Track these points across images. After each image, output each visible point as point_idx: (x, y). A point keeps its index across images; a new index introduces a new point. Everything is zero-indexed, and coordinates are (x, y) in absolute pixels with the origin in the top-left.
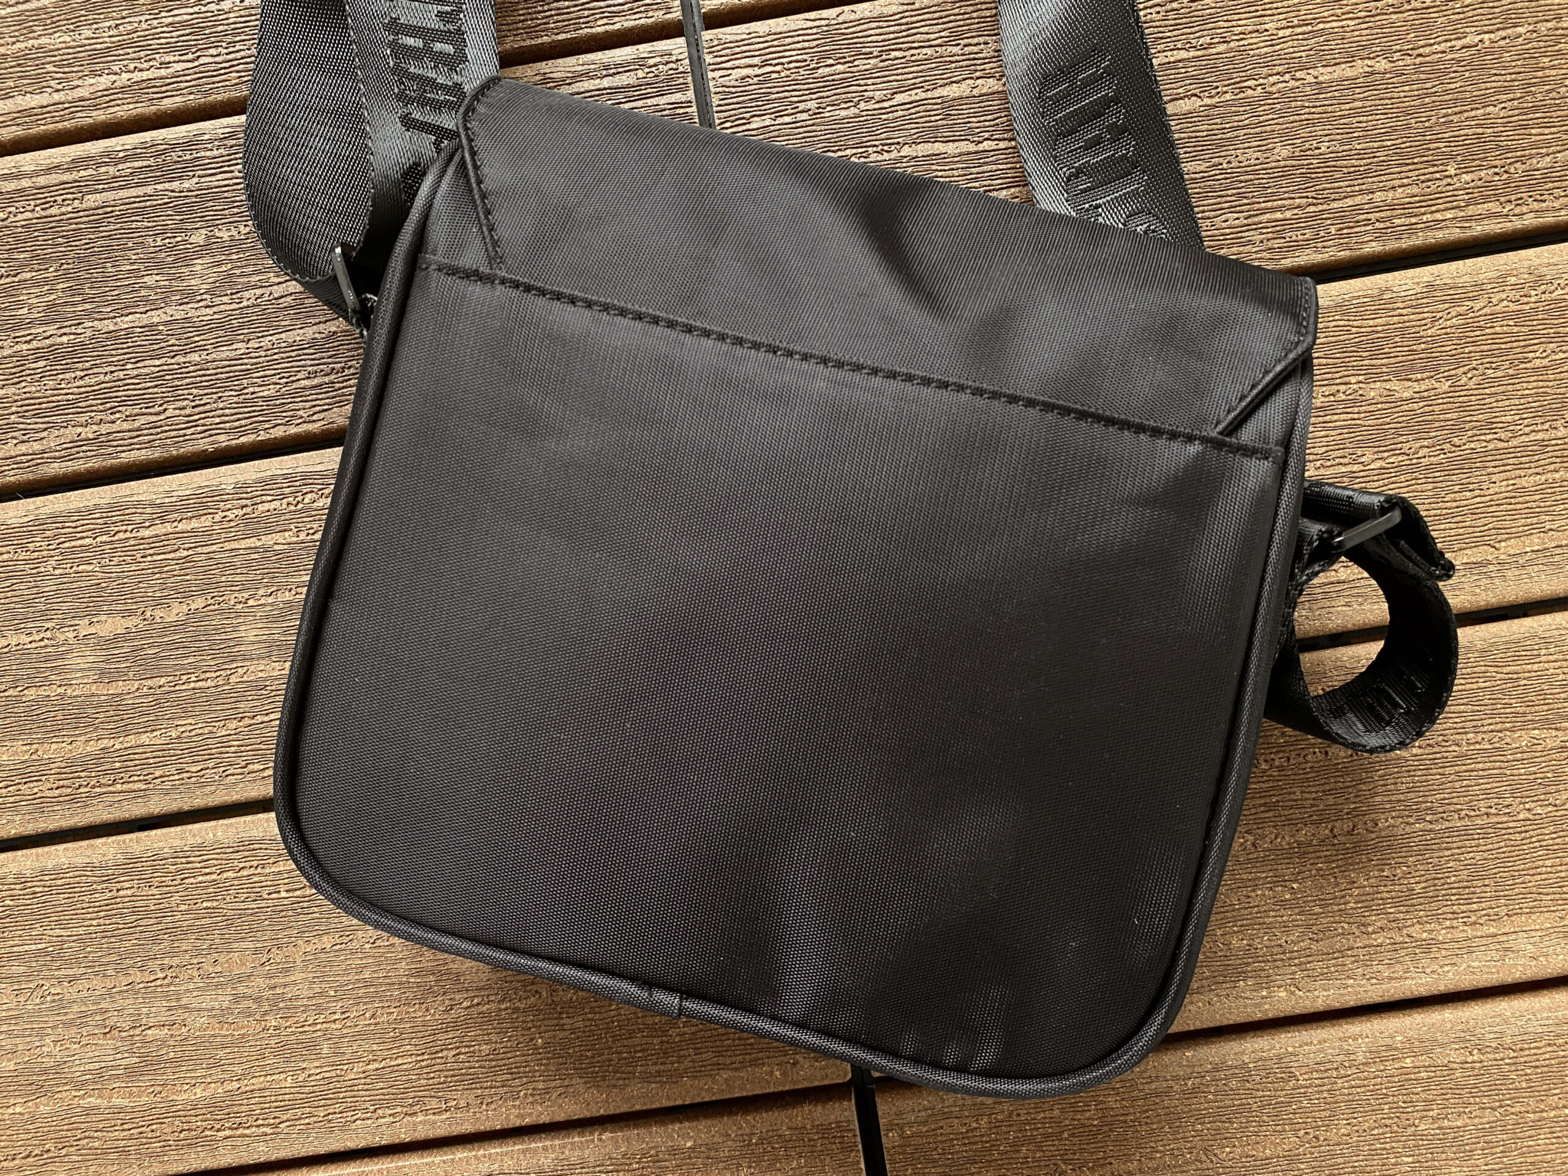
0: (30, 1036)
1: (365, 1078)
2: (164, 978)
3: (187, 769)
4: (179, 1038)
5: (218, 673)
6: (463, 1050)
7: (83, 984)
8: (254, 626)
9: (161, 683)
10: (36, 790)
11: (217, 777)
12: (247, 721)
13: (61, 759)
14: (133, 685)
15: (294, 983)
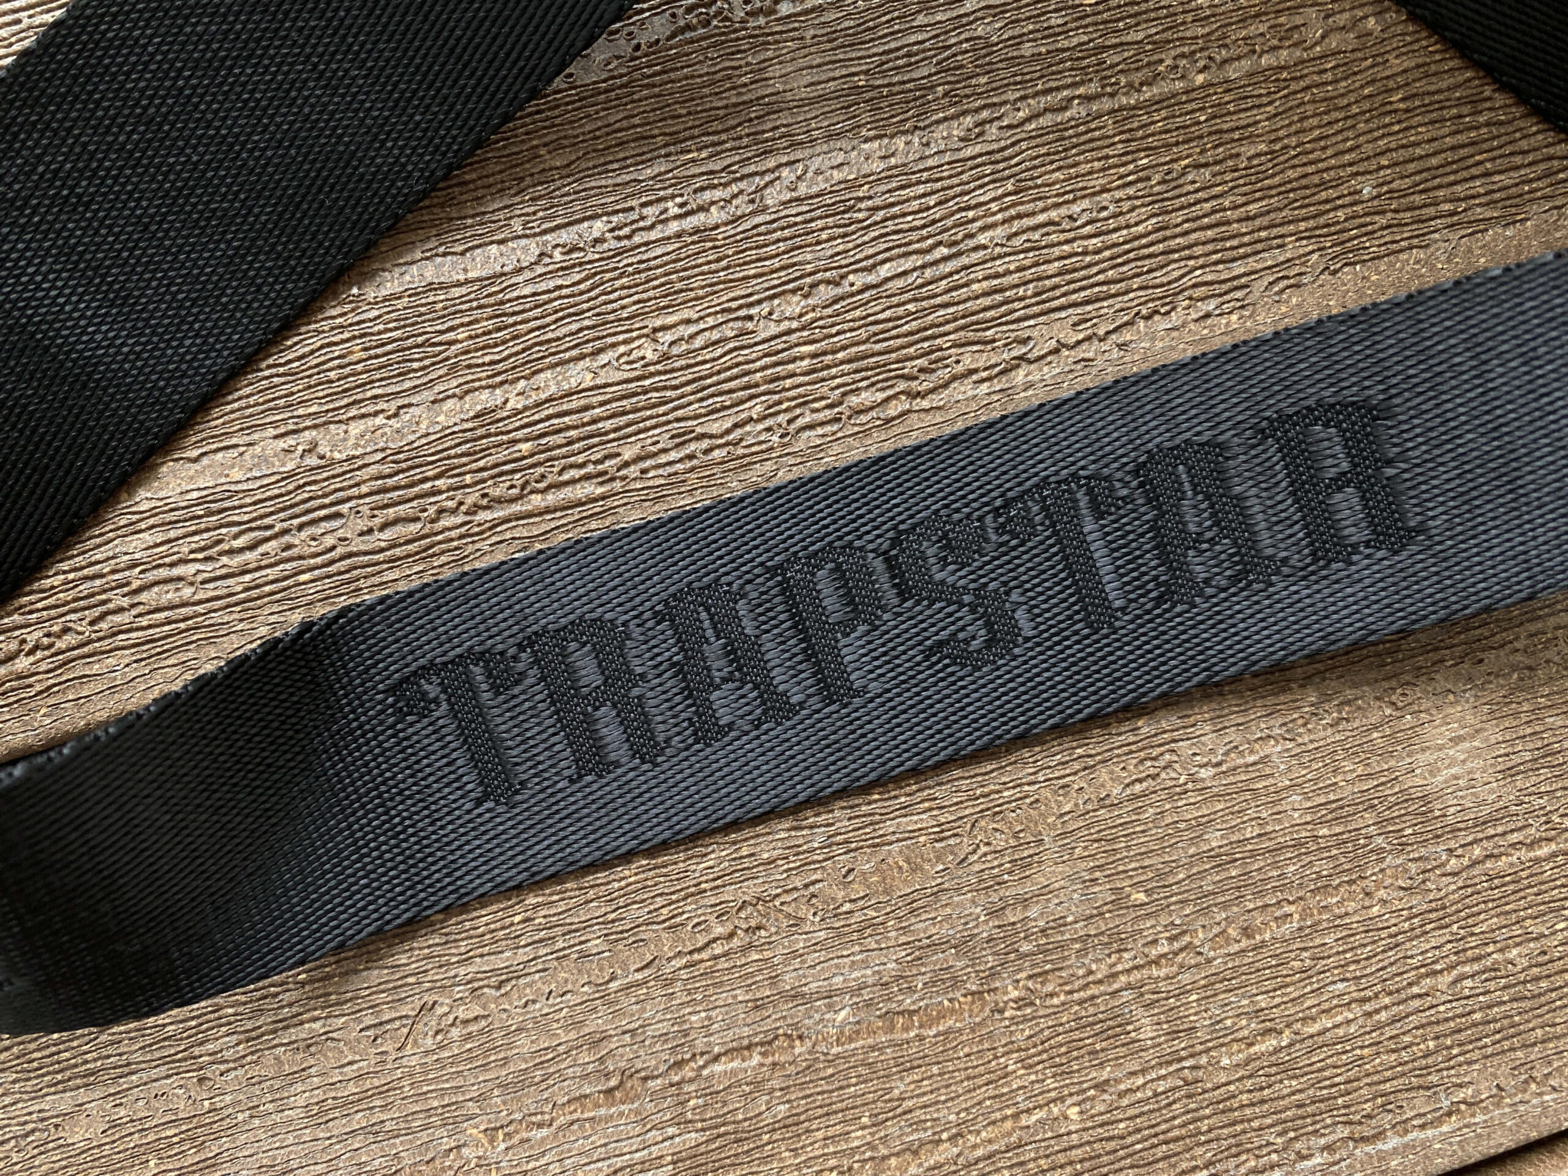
0: (426, 1127)
1: (1250, 1076)
2: (732, 935)
3: (699, 430)
4: (791, 1070)
5: (735, 188)
6: (1467, 969)
7: (534, 984)
8: (802, 62)
9: (596, 234)
10: (329, 541)
11: (775, 438)
12: (826, 292)
13: (379, 456)
14: (525, 249)
15: (1046, 891)
